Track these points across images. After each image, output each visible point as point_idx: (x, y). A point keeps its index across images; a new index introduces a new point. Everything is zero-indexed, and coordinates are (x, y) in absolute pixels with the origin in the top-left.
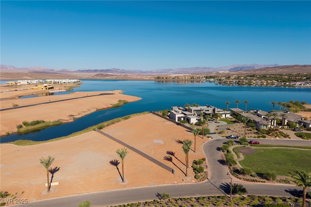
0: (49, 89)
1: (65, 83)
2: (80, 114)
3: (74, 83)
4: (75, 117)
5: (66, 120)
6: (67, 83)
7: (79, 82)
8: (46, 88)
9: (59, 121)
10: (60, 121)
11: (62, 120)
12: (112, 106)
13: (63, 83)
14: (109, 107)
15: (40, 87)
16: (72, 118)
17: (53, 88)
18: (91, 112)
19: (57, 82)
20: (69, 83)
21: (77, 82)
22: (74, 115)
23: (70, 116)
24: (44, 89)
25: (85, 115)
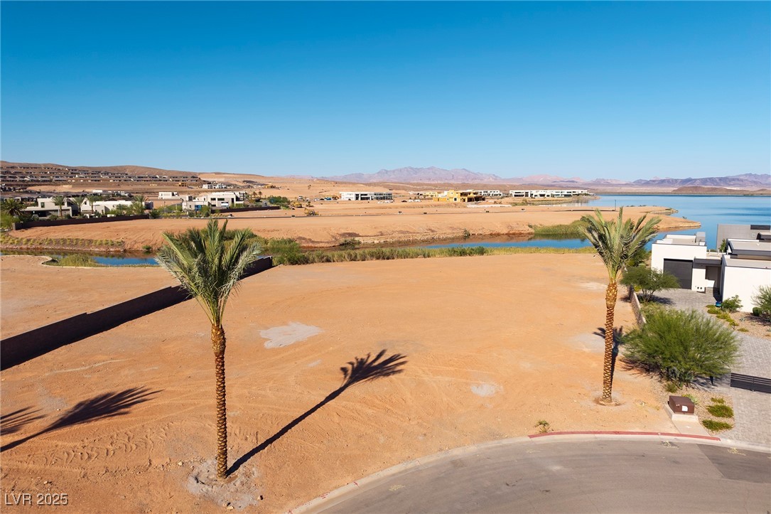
0: (470, 200)
2: (382, 235)
3: (565, 195)
4: (357, 239)
5: (313, 242)
6: (548, 196)
7: (586, 194)
8: (464, 197)
9: (290, 241)
10: (297, 242)
11: (304, 239)
12: (532, 230)
13: (539, 196)
14: (521, 234)
15: (451, 195)
16: (342, 240)
17: (484, 199)
18: (429, 237)
19: (524, 194)
20: (553, 196)
21: (578, 195)
22: (358, 236)
23: (344, 235)
24: (459, 200)
25: (401, 240)
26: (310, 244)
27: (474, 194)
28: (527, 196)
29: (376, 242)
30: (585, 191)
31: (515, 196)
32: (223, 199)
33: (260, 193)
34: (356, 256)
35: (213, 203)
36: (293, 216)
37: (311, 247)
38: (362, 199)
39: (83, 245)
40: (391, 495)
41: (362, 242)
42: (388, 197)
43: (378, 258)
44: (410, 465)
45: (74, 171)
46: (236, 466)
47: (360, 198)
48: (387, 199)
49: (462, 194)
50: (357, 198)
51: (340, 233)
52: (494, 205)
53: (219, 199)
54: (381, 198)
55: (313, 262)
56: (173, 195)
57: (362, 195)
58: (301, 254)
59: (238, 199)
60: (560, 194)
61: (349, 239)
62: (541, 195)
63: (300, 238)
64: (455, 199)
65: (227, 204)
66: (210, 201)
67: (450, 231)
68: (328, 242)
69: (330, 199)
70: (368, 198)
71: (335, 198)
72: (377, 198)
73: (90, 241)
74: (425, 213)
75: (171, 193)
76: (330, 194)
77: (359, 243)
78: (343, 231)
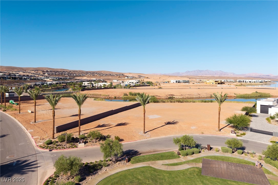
0: (219, 83)
1: (251, 82)
2: (182, 95)
3: (260, 82)
4: (174, 96)
6: (253, 82)
7: (270, 82)
8: (216, 83)
9: (154, 96)
11: (157, 96)
12: (235, 95)
13: (249, 82)
14: (231, 96)
15: (212, 82)
16: (169, 97)
17: (224, 83)
18: (198, 96)
19: (242, 81)
20: (255, 82)
21: (266, 82)
22: (174, 95)
23: (170, 95)
24: (214, 83)
25: (188, 97)
26: (159, 98)
27: (221, 81)
28: (243, 82)
29: (180, 97)
30: (270, 81)
31: (239, 82)
32: (133, 83)
33: (144, 80)
34: (172, 101)
35: (130, 84)
36: (154, 89)
37: (160, 98)
38: (178, 82)
39: (99, 96)
40: (171, 138)
41: (175, 97)
42: (188, 82)
43: (179, 102)
44: (175, 135)
45: (87, 73)
46: (146, 132)
47: (177, 82)
48: (187, 82)
49: (215, 81)
50: (176, 82)
51: (168, 94)
52: (228, 86)
53: (132, 83)
54: (185, 82)
55: (160, 102)
56: (117, 81)
57: (178, 81)
58: (157, 100)
59: (137, 83)
60: (258, 81)
61: (171, 96)
62: (250, 82)
63: (156, 96)
64: (213, 83)
65: (134, 84)
66: (129, 83)
67: (205, 95)
68: (165, 97)
69: (167, 82)
70: (180, 82)
71: (168, 82)
72: (184, 82)
73: (101, 95)
74: (199, 88)
75: (117, 80)
76: (167, 80)
77: (174, 98)
78: (170, 94)
